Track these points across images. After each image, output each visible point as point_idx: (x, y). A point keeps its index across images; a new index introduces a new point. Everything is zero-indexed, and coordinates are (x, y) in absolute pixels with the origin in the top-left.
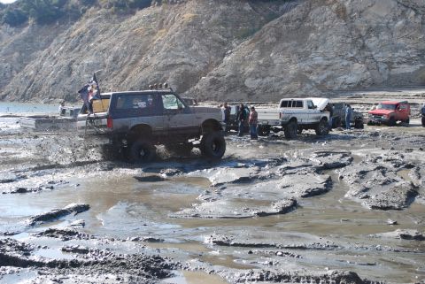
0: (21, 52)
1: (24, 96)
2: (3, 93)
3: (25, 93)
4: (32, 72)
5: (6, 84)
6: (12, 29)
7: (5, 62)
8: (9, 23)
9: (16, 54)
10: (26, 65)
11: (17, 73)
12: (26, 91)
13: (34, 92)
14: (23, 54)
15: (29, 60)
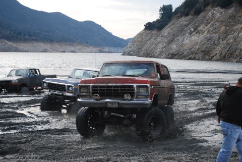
0: (226, 26)
1: (224, 57)
2: (212, 55)
3: (225, 55)
4: (232, 40)
5: (214, 48)
6: (223, 10)
7: (215, 33)
8: (220, 6)
9: (223, 28)
10: (229, 35)
11: (223, 41)
12: (226, 54)
13: (231, 54)
14: (228, 28)
15: (231, 31)
